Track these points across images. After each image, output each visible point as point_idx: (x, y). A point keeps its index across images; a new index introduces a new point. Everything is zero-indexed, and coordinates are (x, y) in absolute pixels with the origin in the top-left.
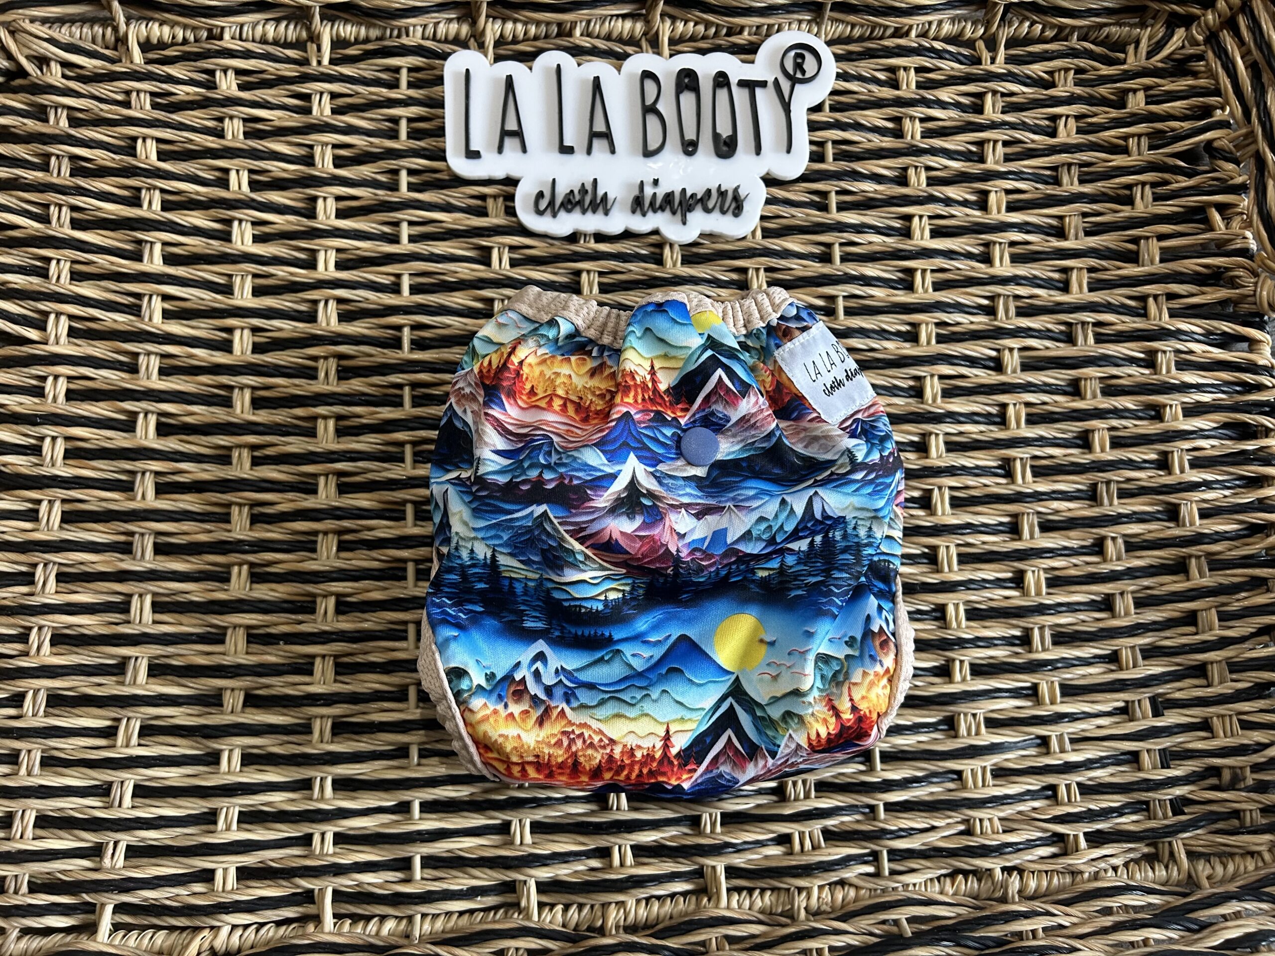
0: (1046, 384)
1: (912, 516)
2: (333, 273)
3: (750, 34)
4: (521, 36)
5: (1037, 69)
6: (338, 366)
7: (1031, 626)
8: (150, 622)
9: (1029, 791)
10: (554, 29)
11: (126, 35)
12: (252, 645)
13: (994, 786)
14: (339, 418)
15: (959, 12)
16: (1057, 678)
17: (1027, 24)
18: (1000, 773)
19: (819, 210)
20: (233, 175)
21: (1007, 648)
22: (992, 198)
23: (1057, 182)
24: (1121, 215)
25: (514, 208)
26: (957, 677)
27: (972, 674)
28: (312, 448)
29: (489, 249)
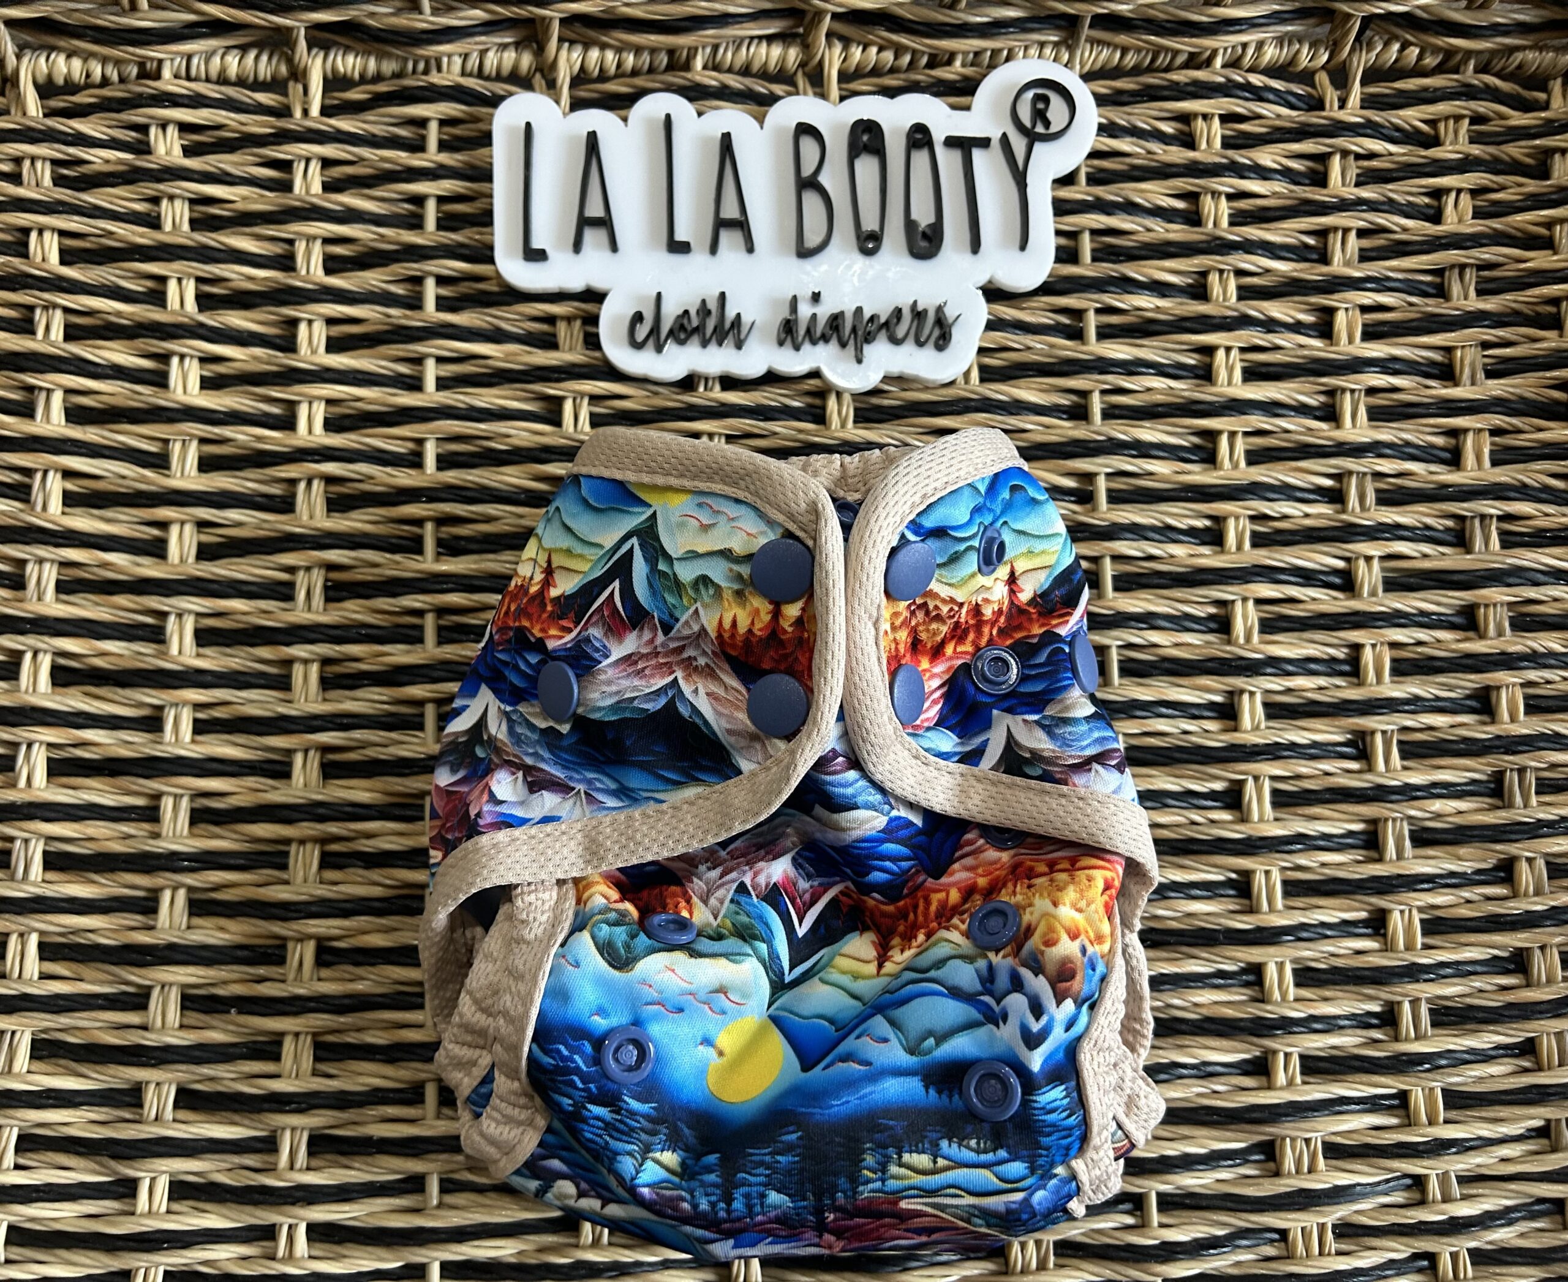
0: (1423, 613)
1: (1212, 821)
2: (321, 438)
3: (963, 65)
4: (613, 70)
5: (1412, 116)
6: (326, 580)
7: (1399, 998)
8: (36, 976)
9: (1392, 1261)
10: (663, 59)
11: (17, 72)
12: (188, 1013)
13: (1339, 1253)
14: (326, 661)
15: (1290, 28)
16: (1437, 1084)
17: (1396, 46)
18: (1346, 1231)
19: (1070, 337)
20: (172, 287)
21: (1359, 1032)
22: (1341, 319)
23: (1441, 292)
24: (1545, 345)
25: (597, 335)
26: (1281, 1078)
27: (1303, 1073)
28: (282, 710)
29: (559, 401)
